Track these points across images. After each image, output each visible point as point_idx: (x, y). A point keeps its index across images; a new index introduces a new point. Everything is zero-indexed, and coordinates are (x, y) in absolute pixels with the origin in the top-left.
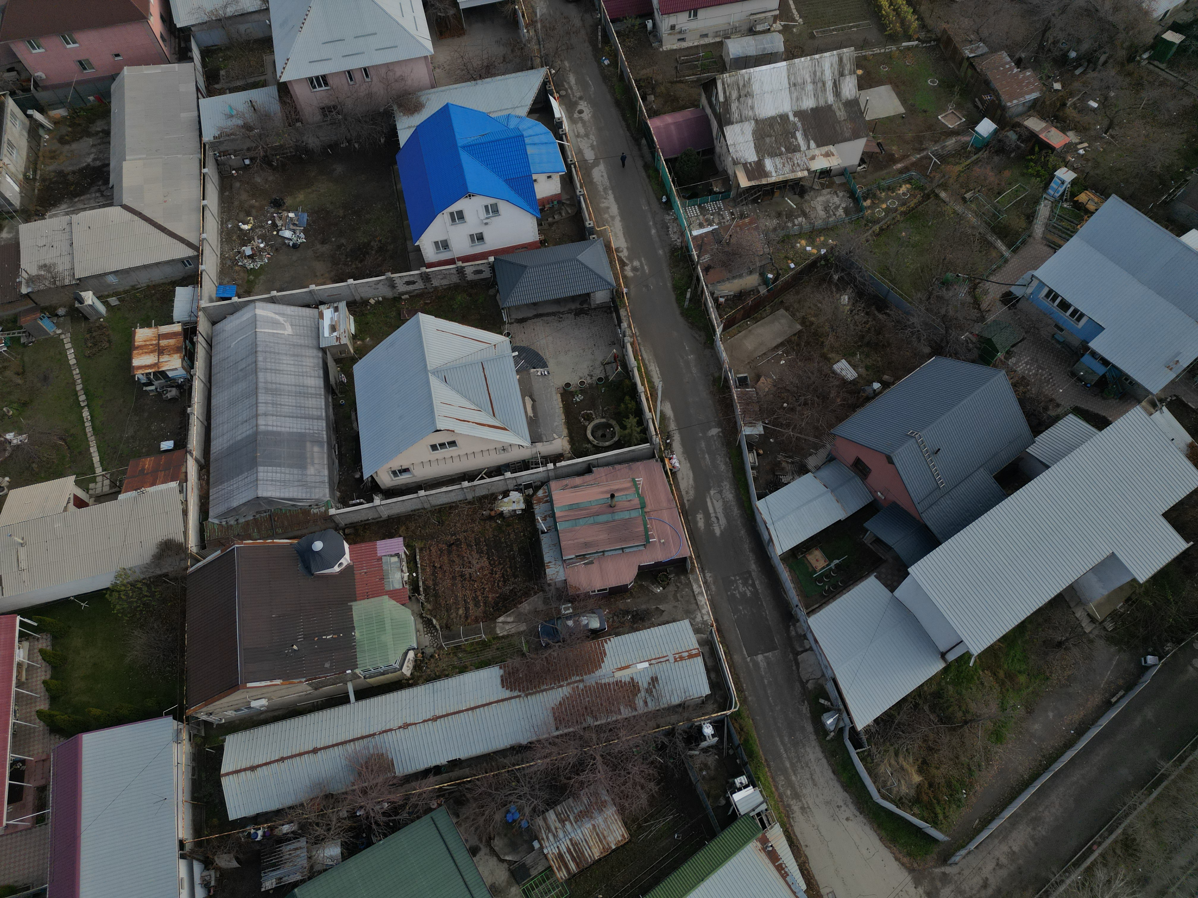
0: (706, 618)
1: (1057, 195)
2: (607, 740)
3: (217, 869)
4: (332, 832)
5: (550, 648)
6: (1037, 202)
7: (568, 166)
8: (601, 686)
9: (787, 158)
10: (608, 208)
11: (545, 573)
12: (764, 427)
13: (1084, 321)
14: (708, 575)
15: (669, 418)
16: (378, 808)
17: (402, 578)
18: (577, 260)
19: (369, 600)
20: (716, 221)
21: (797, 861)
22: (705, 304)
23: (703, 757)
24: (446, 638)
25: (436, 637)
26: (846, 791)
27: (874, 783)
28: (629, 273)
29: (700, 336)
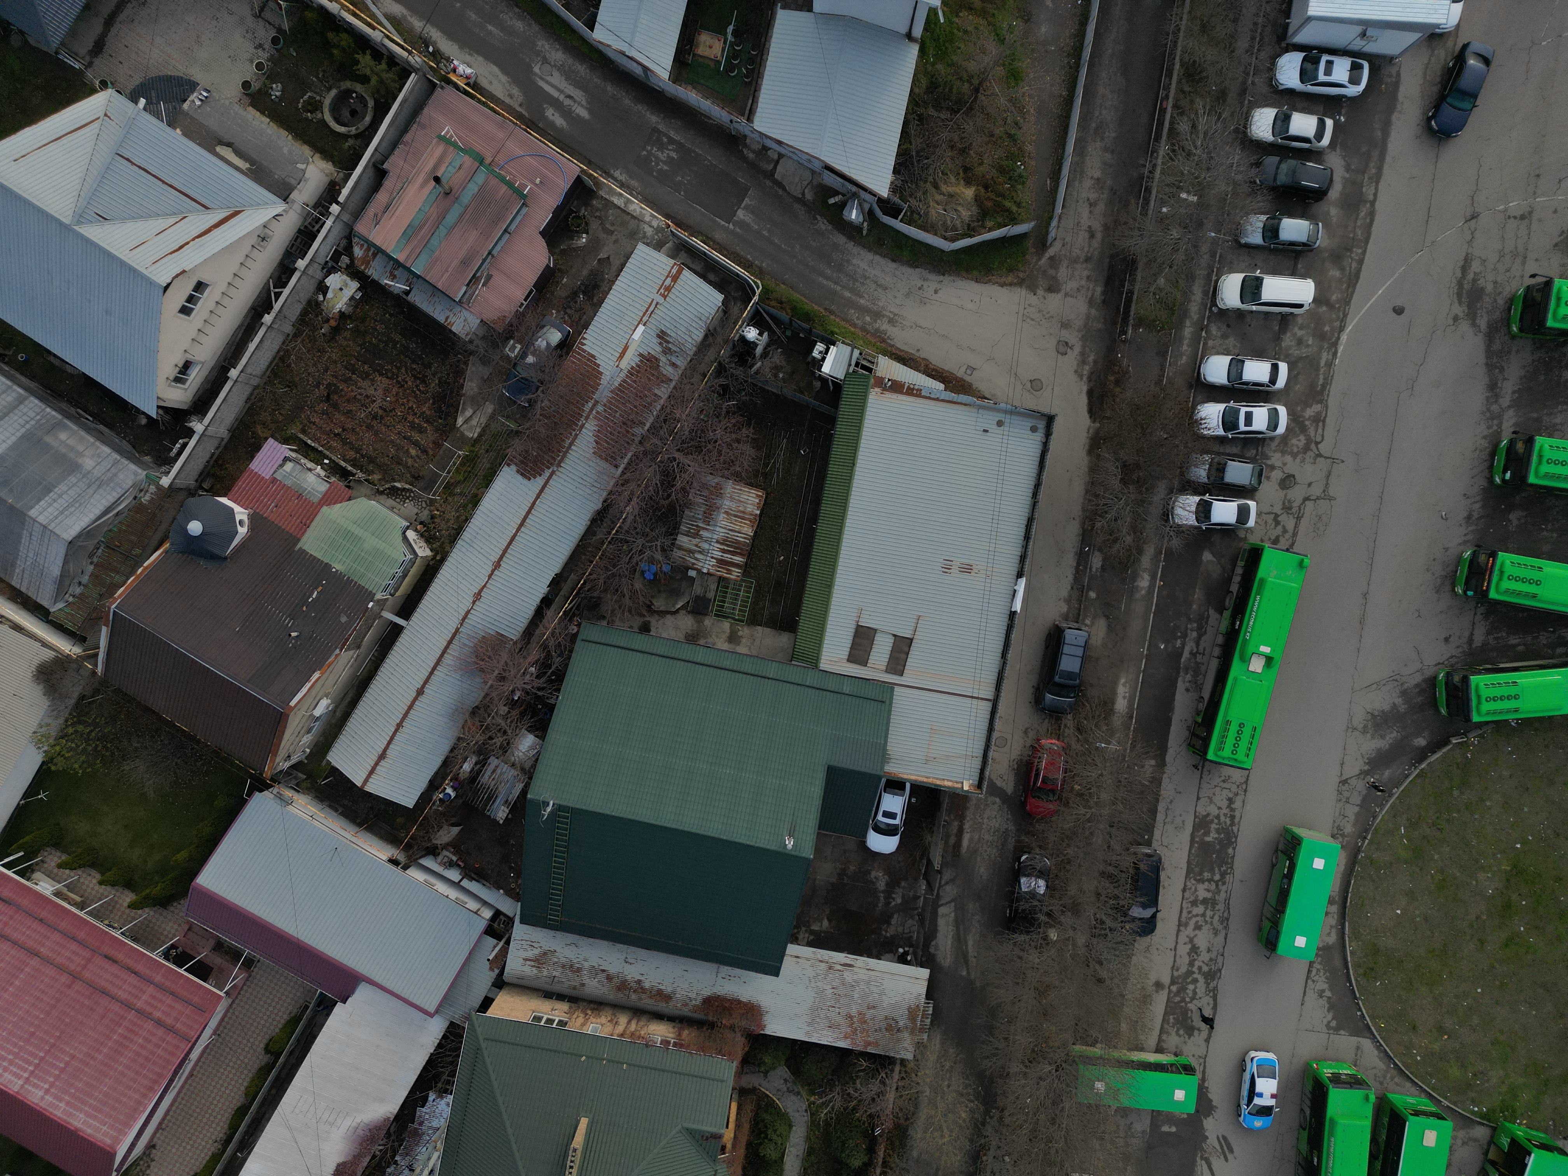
0: (655, 223)
2: (671, 432)
3: (445, 847)
4: (509, 732)
5: (535, 402)
8: (619, 390)
11: (455, 334)
15: (404, 17)
16: (528, 677)
17: (319, 476)
19: (312, 527)
21: (919, 371)
23: (768, 363)
24: (428, 488)
25: (416, 498)
26: (917, 267)
27: (936, 234)
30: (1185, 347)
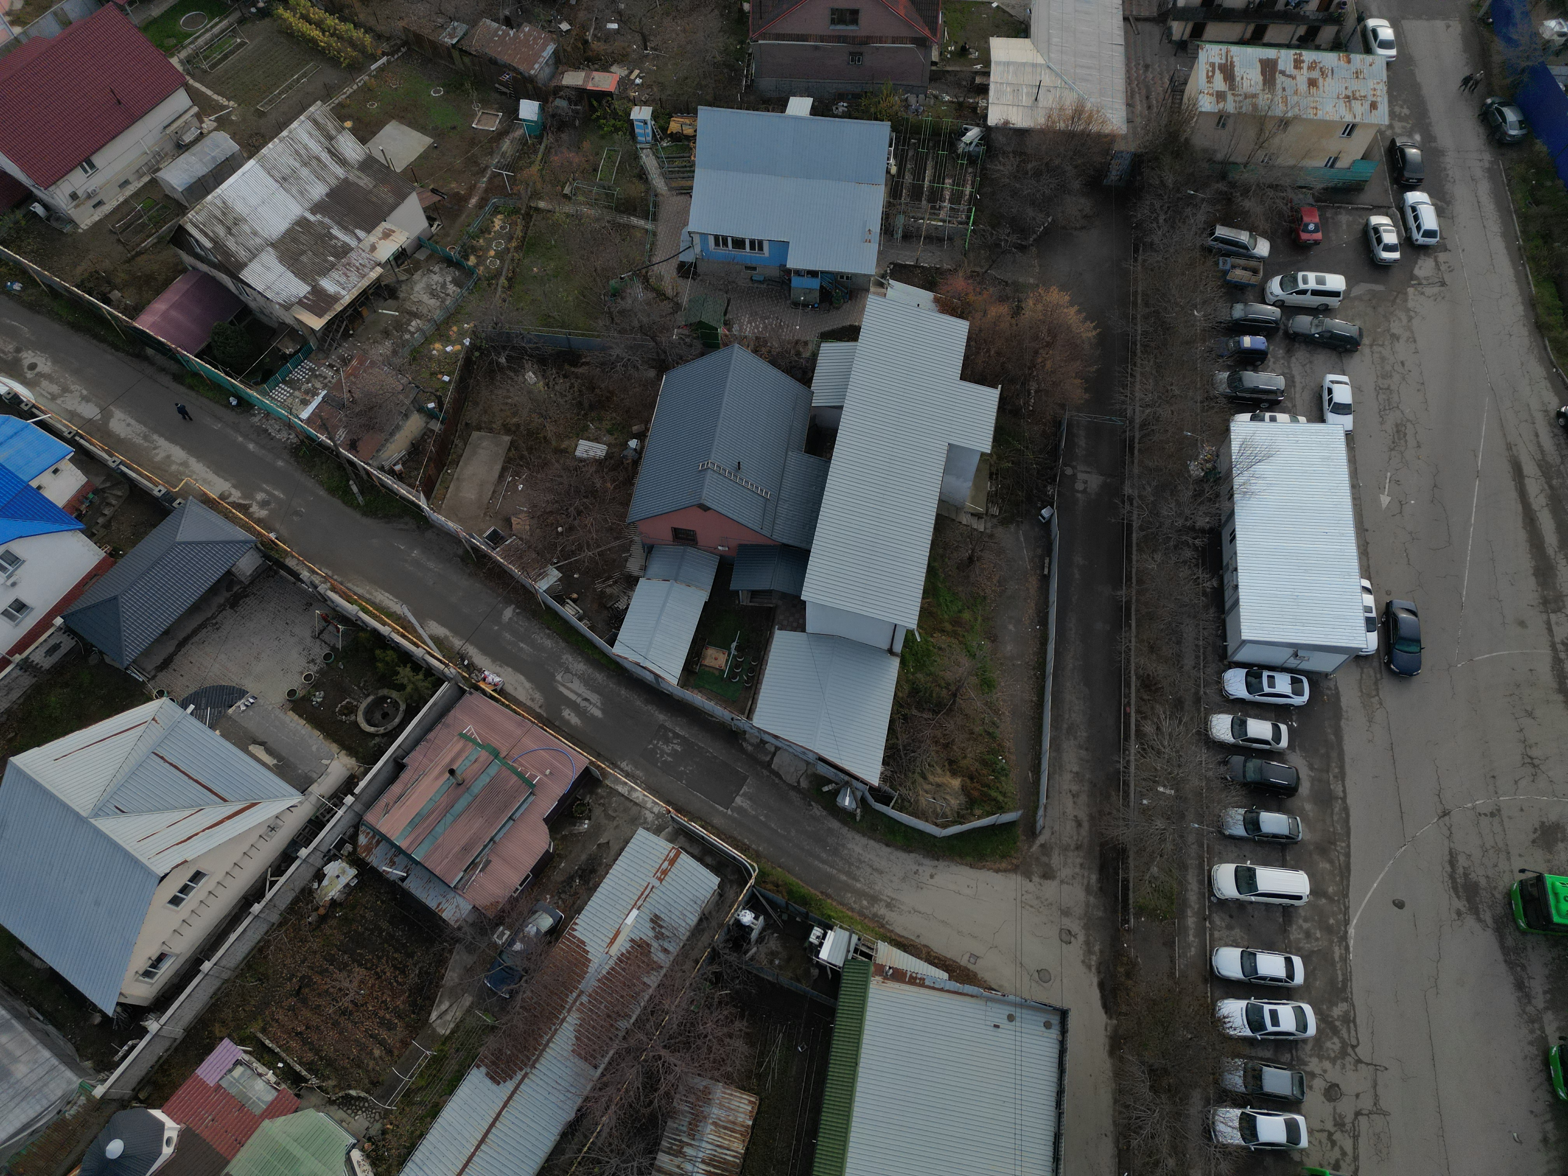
0: (656, 810)
1: (650, 138)
2: (658, 1026)
5: (517, 993)
6: (637, 158)
7: (71, 442)
8: (607, 978)
9: (344, 266)
10: (169, 457)
11: (444, 921)
12: (557, 568)
13: (766, 246)
14: (623, 765)
15: (446, 637)
17: (268, 1082)
18: (180, 544)
19: (246, 1146)
20: (319, 385)
21: (921, 959)
22: (384, 485)
23: (763, 949)
24: (383, 1098)
25: (370, 1108)
26: (910, 852)
27: (927, 821)
28: (263, 513)
29: (406, 524)
30: (1191, 938)
